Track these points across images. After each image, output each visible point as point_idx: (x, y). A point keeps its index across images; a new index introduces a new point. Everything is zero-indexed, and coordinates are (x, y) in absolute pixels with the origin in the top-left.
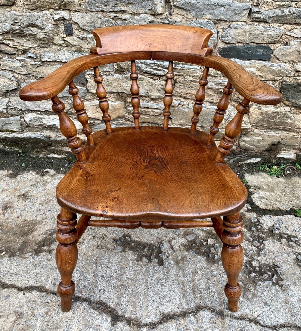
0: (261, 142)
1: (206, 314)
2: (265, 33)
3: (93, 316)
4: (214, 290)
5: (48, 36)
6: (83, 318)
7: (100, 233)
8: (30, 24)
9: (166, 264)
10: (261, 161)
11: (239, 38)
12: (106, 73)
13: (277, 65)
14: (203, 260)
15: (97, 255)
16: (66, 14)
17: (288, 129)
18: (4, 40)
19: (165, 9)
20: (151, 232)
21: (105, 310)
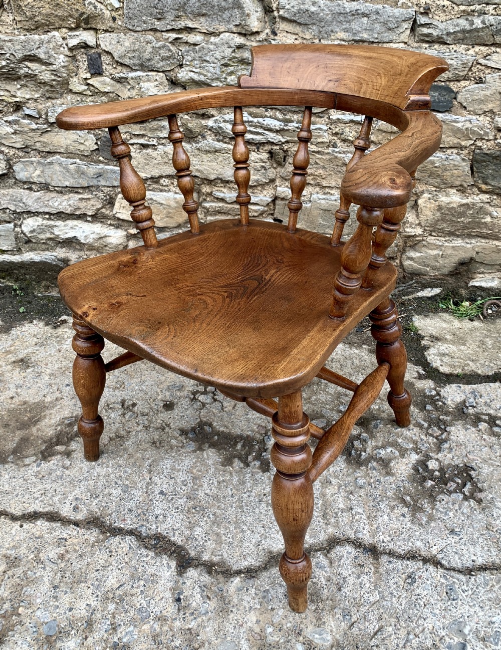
0: (440, 259)
1: (346, 552)
4: (360, 511)
5: (60, 77)
6: (126, 563)
7: (159, 421)
8: (25, 56)
10: (440, 293)
13: (464, 119)
14: (339, 462)
15: (151, 457)
16: (89, 37)
17: (487, 234)
19: (263, 24)
20: (248, 416)
21: (166, 549)
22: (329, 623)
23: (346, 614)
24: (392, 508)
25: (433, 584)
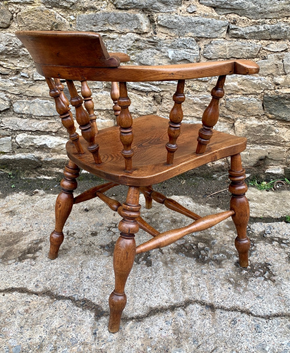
0: (248, 157)
1: (196, 308)
2: (244, 48)
3: (76, 312)
4: (204, 286)
6: (65, 314)
7: (88, 241)
9: (155, 265)
10: (250, 177)
11: (220, 53)
12: (95, 90)
13: (257, 78)
14: (192, 261)
15: (83, 259)
17: (274, 142)
19: (149, 28)
20: (140, 239)
21: (89, 307)
22: (185, 345)
23: (195, 340)
24: (223, 285)
25: (247, 324)
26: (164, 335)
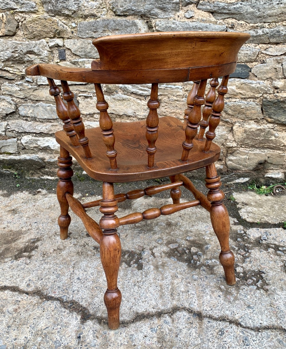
0: (247, 161)
1: (183, 315)
2: (242, 53)
3: (63, 314)
4: (193, 292)
5: (44, 62)
6: (52, 316)
7: (82, 242)
8: (28, 51)
9: (146, 269)
10: (249, 180)
13: (255, 82)
14: (184, 266)
15: (76, 260)
16: (60, 41)
17: (274, 147)
18: (6, 67)
20: (133, 241)
21: (76, 309)
24: (213, 292)
25: (235, 336)
26: (148, 343)
